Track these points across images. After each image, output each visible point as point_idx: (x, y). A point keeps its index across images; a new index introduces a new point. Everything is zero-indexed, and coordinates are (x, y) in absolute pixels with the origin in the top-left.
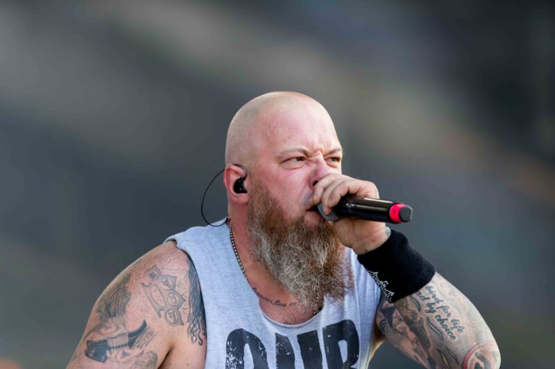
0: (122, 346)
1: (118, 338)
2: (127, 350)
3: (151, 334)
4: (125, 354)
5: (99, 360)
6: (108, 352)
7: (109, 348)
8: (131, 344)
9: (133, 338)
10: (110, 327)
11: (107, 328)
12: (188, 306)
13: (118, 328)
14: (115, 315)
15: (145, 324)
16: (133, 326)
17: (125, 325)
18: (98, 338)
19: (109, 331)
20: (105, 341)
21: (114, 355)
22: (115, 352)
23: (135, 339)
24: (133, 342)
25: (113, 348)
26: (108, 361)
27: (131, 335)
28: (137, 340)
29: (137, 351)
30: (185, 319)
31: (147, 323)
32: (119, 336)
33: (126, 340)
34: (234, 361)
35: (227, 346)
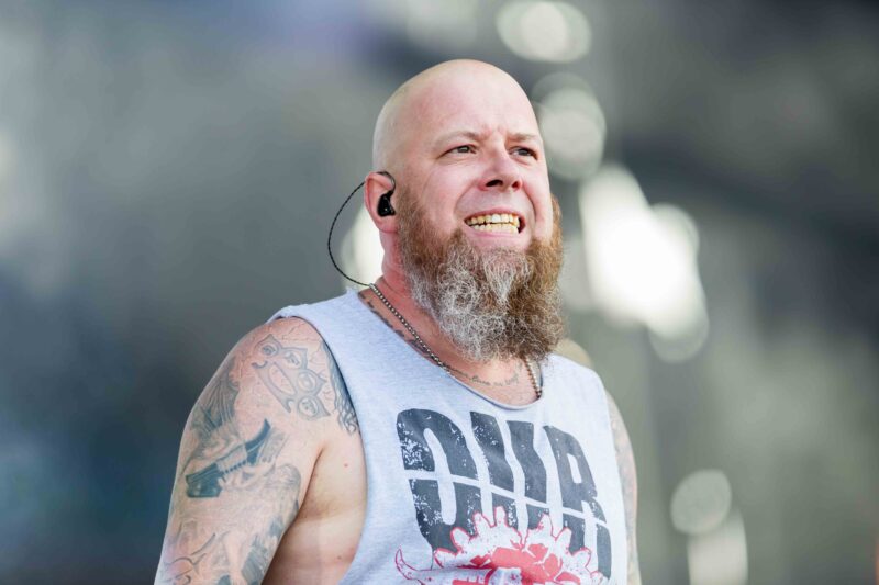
0: (240, 465)
1: (231, 456)
2: (248, 469)
3: (280, 437)
5: (210, 495)
6: (220, 481)
7: (221, 474)
8: (252, 459)
9: (253, 449)
10: (217, 443)
11: (213, 446)
12: (331, 389)
13: (228, 441)
14: (220, 424)
15: (267, 426)
16: (250, 432)
17: (237, 434)
18: (202, 463)
19: (216, 449)
20: (214, 466)
21: (228, 482)
22: (230, 478)
23: (257, 450)
24: (255, 455)
25: (227, 471)
26: (223, 492)
27: (249, 446)
28: (260, 451)
29: (263, 467)
31: (270, 422)
32: (231, 452)
33: (244, 455)
34: (416, 448)
35: (400, 431)
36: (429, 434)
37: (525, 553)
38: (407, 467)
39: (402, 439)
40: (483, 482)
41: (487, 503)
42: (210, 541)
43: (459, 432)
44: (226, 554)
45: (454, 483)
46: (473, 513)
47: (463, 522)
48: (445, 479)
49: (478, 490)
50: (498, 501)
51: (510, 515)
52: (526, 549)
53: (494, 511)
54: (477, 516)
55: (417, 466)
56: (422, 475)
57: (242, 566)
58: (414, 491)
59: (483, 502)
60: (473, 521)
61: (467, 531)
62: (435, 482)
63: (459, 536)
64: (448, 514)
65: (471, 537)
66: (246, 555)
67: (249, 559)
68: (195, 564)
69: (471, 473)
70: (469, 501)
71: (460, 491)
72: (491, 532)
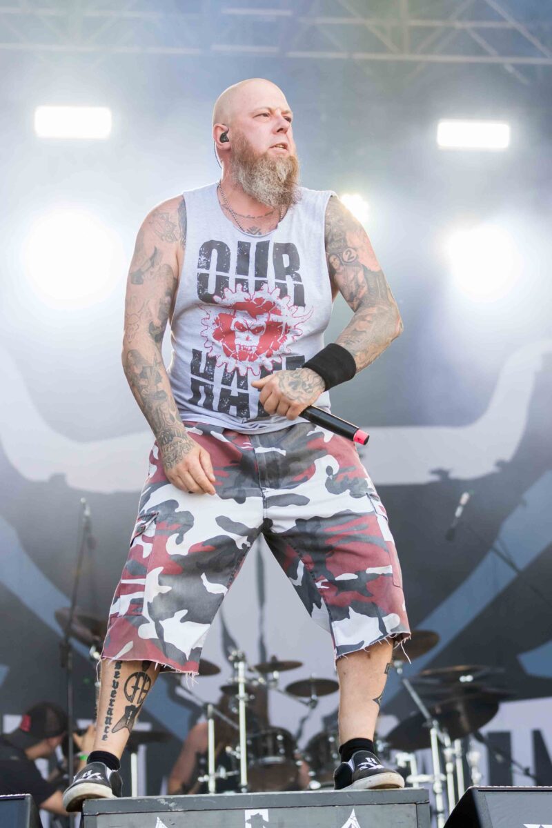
0: (149, 268)
1: (145, 265)
2: (151, 270)
4: (152, 273)
5: (140, 284)
6: (143, 277)
7: (143, 273)
8: (153, 265)
9: (152, 261)
13: (143, 258)
15: (156, 249)
16: (150, 253)
18: (136, 268)
20: (140, 270)
21: (146, 276)
25: (145, 272)
26: (144, 282)
27: (151, 259)
28: (155, 261)
29: (157, 268)
30: (178, 236)
31: (158, 248)
32: (145, 263)
33: (149, 263)
34: (204, 260)
35: (200, 251)
36: (215, 253)
37: (252, 303)
38: (199, 267)
39: (200, 255)
40: (232, 273)
41: (232, 283)
42: (143, 306)
43: (229, 251)
44: (150, 312)
45: (217, 276)
46: (224, 288)
47: (219, 291)
48: (213, 273)
49: (228, 278)
50: (238, 281)
51: (245, 287)
52: (253, 301)
53: (236, 286)
54: (226, 289)
55: (202, 267)
56: (204, 271)
57: (157, 315)
58: (198, 279)
59: (230, 283)
60: (223, 291)
61: (220, 296)
62: (208, 275)
63: (217, 298)
64: (211, 289)
65: (222, 299)
66: (158, 310)
67: (160, 311)
68: (140, 318)
69: (226, 270)
70: (222, 283)
71: (219, 279)
72: (234, 295)
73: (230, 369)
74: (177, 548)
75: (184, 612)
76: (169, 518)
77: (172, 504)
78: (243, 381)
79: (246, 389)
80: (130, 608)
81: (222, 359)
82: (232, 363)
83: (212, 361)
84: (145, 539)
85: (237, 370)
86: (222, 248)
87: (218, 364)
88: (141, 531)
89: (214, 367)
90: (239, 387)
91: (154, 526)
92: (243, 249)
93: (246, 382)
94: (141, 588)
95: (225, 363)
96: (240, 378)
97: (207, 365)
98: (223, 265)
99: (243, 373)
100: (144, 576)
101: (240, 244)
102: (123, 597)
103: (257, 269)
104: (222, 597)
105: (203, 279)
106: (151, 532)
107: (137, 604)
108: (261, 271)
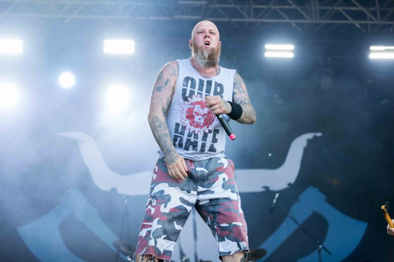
1: (163, 84)
2: (165, 87)
3: (170, 81)
7: (161, 87)
8: (166, 85)
9: (166, 83)
15: (168, 79)
16: (166, 80)
18: (158, 86)
26: (162, 91)
29: (168, 86)
30: (177, 75)
34: (186, 83)
36: (190, 82)
37: (203, 102)
38: (183, 86)
39: (184, 81)
40: (196, 90)
41: (196, 93)
43: (196, 81)
47: (190, 96)
48: (189, 89)
50: (199, 93)
51: (201, 96)
53: (197, 95)
55: (185, 86)
56: (185, 88)
57: (166, 104)
60: (192, 96)
61: (191, 98)
62: (187, 89)
63: (189, 99)
64: (188, 94)
66: (166, 102)
69: (194, 88)
70: (192, 93)
71: (191, 91)
72: (196, 98)
73: (191, 131)
74: (165, 210)
75: (166, 236)
76: (161, 198)
77: (162, 192)
78: (196, 136)
79: (197, 139)
80: (146, 234)
81: (188, 126)
82: (192, 129)
83: (184, 128)
84: (153, 206)
85: (194, 131)
86: (193, 80)
87: (186, 128)
88: (151, 203)
89: (184, 130)
90: (194, 138)
91: (155, 201)
92: (201, 82)
93: (197, 137)
94: (151, 226)
95: (190, 128)
96: (195, 135)
97: (182, 129)
98: (193, 86)
99: (196, 133)
100: (152, 222)
101: (200, 80)
102: (144, 230)
103: (206, 90)
104: (180, 231)
105: (184, 91)
106: (154, 204)
107: (149, 232)
108: (208, 91)
